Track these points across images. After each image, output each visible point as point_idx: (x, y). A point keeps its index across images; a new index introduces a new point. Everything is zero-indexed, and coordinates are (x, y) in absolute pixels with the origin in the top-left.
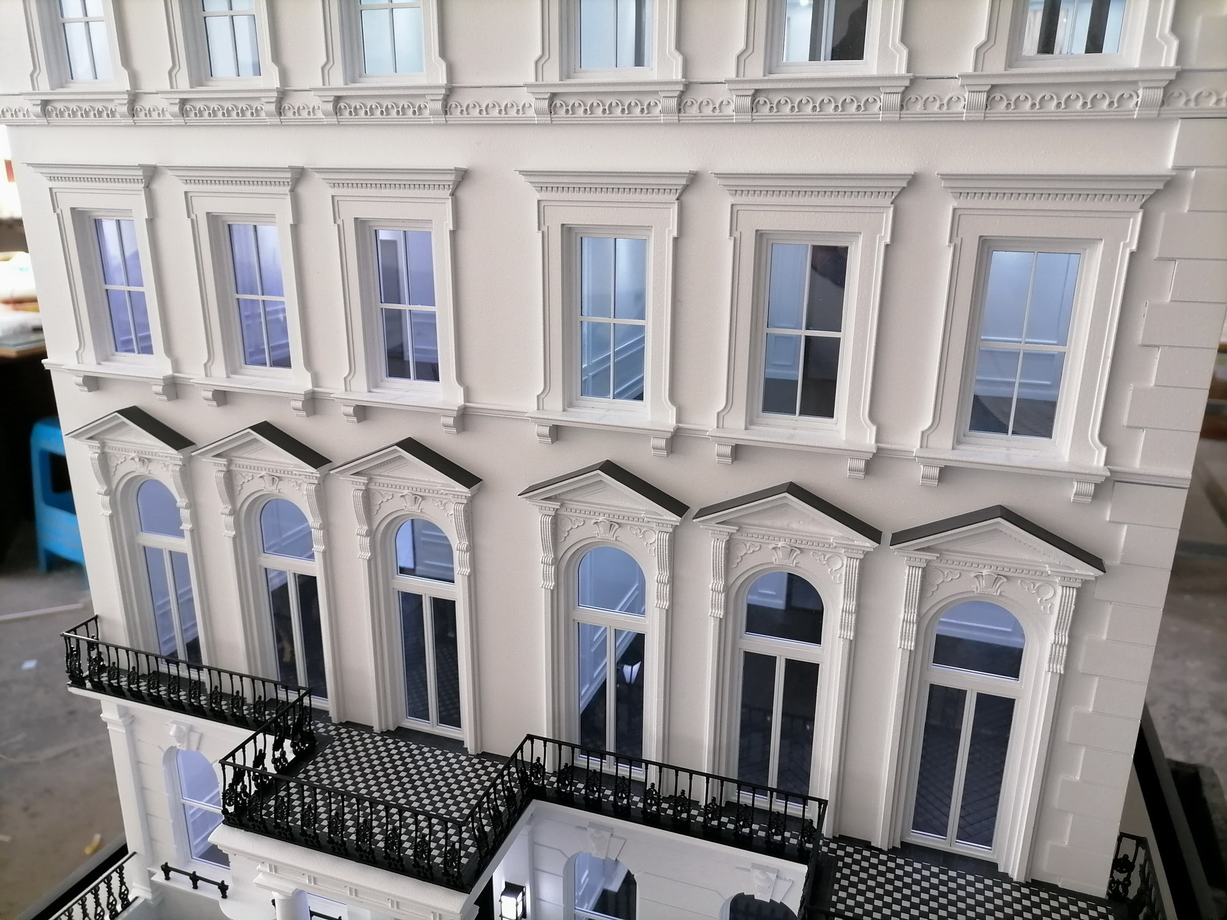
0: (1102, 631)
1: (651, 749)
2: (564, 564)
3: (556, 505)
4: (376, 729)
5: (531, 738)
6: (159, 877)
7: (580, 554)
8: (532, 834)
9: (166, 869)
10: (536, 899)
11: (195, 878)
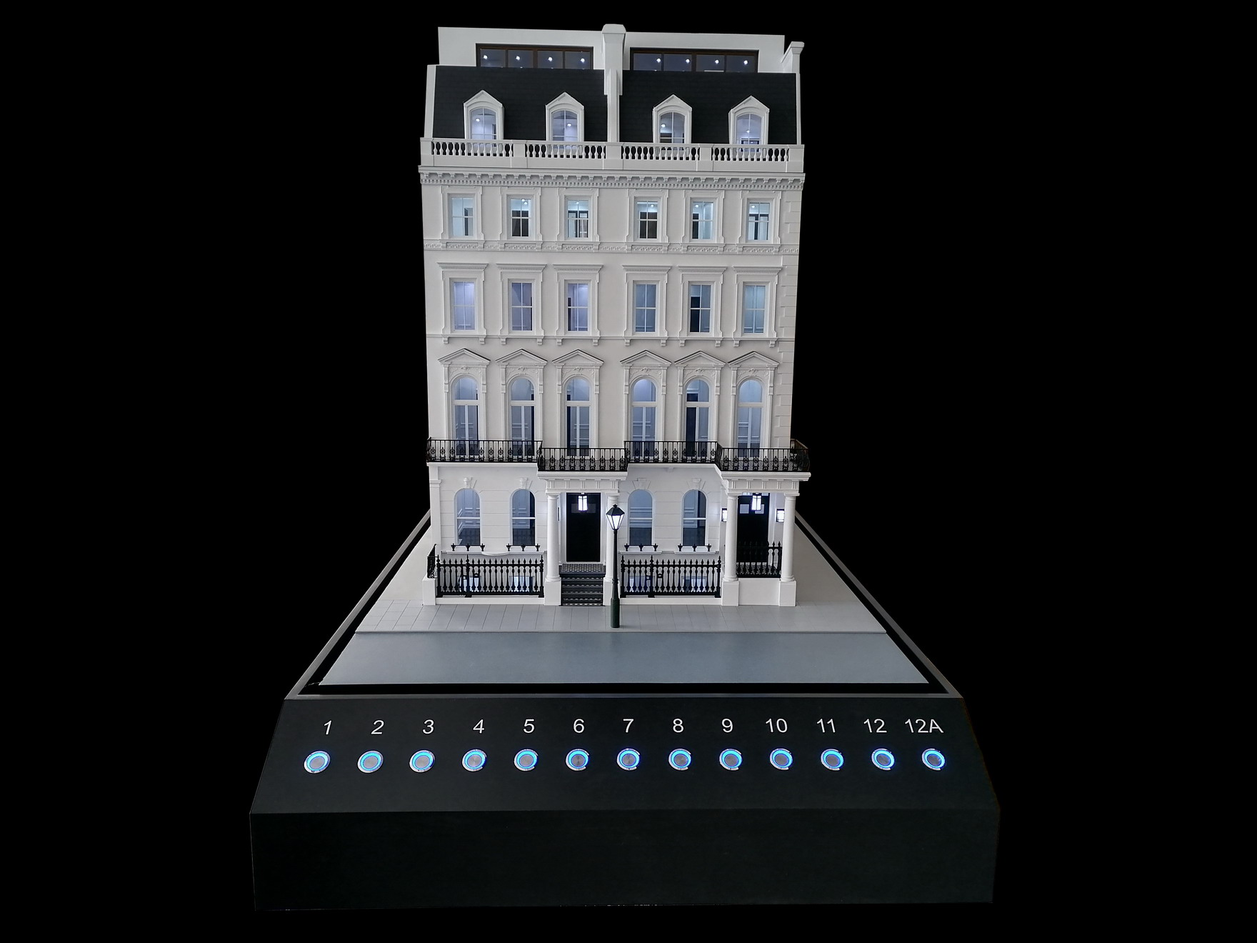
0: (780, 383)
1: (657, 437)
3: (631, 365)
6: (449, 550)
9: (453, 547)
11: (468, 546)
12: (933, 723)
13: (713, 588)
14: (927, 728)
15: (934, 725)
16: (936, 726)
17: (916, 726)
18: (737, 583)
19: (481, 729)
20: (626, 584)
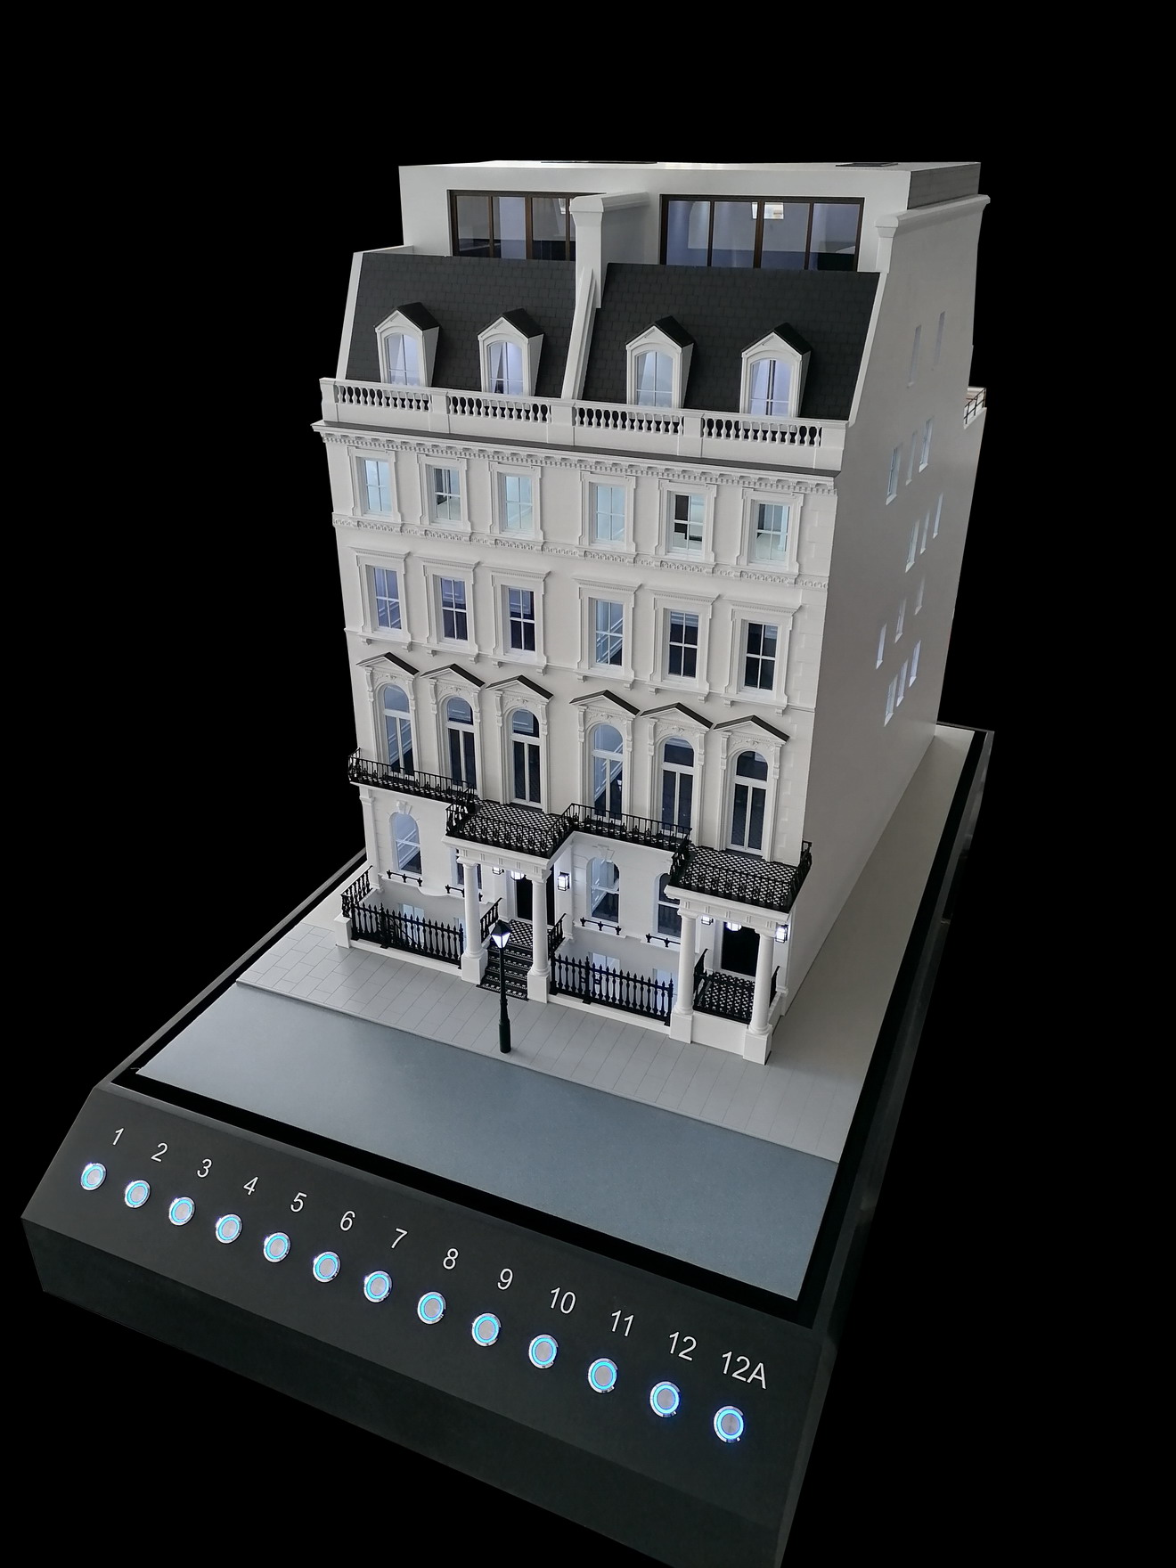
1: (625, 809)
2: (588, 732)
3: (585, 708)
4: (501, 803)
5: (573, 804)
6: (385, 877)
7: (595, 728)
8: (573, 850)
9: (389, 873)
10: (574, 880)
11: (405, 877)
12: (760, 1369)
13: (663, 1011)
14: (747, 1374)
15: (759, 1374)
16: (760, 1376)
17: (735, 1366)
18: (691, 1017)
19: (251, 1189)
20: (557, 979)
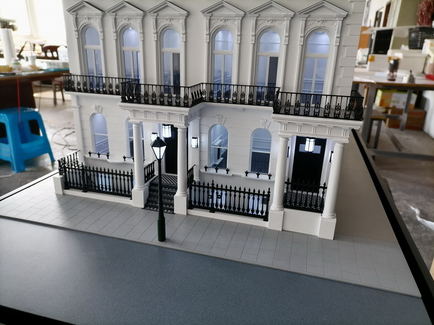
0: (348, 33)
3: (210, 15)
5: (202, 84)
6: (88, 156)
7: (216, 31)
8: (200, 121)
9: (90, 153)
10: (200, 142)
11: (99, 154)
13: (262, 212)
18: (282, 213)
20: (193, 199)
